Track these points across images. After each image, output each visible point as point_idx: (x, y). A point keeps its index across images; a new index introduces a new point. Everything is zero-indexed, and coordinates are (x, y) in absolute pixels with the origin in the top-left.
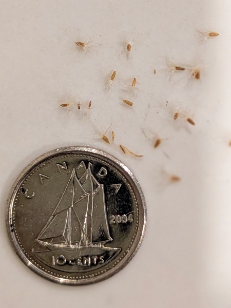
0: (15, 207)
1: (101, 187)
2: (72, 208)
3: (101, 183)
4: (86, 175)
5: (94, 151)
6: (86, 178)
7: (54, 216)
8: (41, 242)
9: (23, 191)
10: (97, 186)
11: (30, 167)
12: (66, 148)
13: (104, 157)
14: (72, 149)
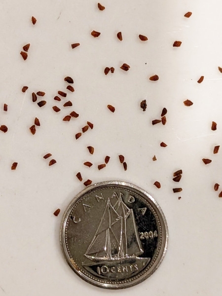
0: (67, 231)
1: (131, 211)
2: (110, 229)
3: (130, 208)
4: (118, 203)
5: (123, 184)
6: (119, 205)
7: (97, 236)
8: (88, 257)
9: (72, 218)
10: (128, 210)
11: (76, 199)
12: (101, 183)
13: (131, 188)
14: (106, 183)
